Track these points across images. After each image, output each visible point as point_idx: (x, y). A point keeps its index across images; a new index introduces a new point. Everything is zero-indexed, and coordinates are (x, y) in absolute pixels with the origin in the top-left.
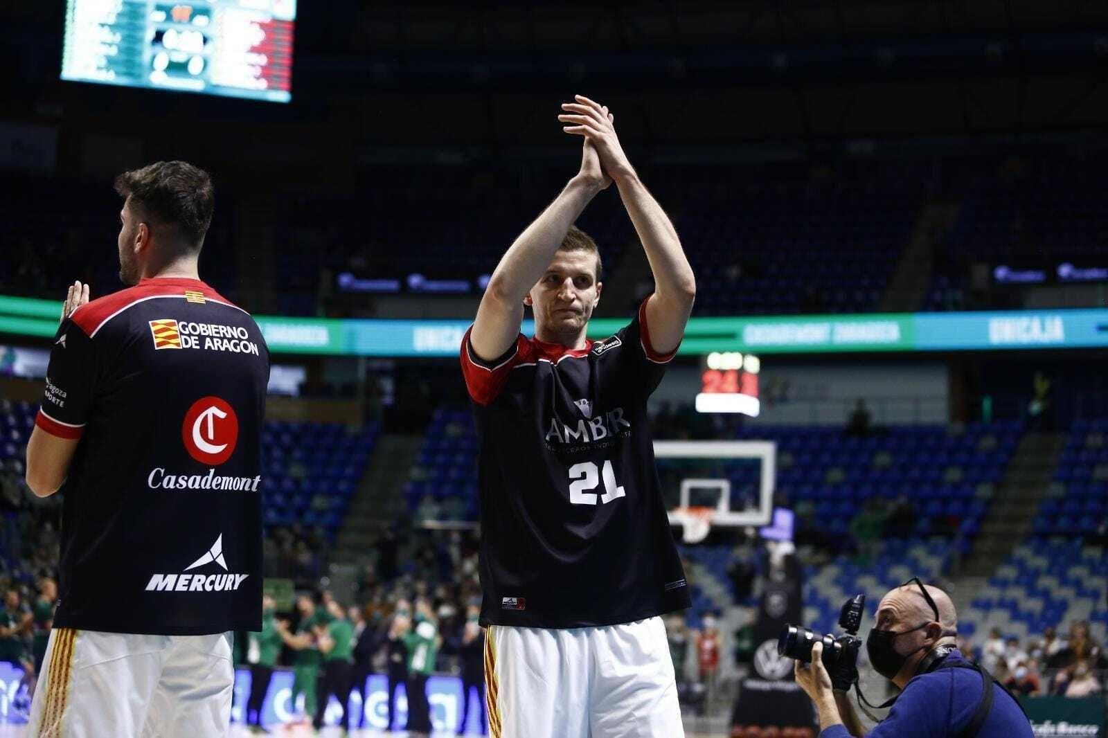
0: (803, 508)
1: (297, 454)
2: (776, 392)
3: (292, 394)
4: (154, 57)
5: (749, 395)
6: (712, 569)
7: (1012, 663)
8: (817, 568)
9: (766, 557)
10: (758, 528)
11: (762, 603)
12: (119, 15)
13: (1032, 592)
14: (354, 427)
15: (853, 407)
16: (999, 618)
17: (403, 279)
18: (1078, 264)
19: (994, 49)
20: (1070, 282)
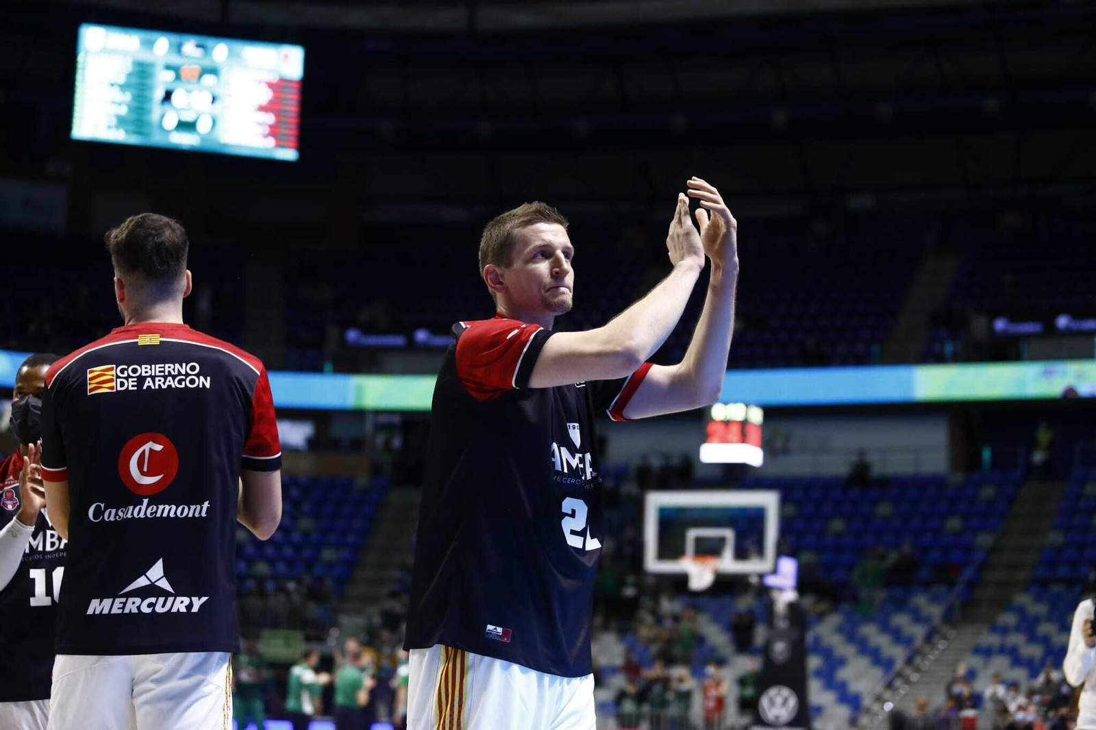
0: (809, 557)
1: (306, 507)
2: (779, 444)
3: (300, 448)
4: (162, 116)
5: (752, 444)
6: (716, 618)
7: (1012, 707)
8: (821, 616)
9: (770, 605)
10: (761, 576)
11: (766, 651)
12: (129, 75)
13: (1033, 638)
14: (362, 481)
15: (854, 458)
16: (1000, 663)
17: (409, 332)
18: (1077, 315)
19: (991, 104)
20: (1068, 333)
